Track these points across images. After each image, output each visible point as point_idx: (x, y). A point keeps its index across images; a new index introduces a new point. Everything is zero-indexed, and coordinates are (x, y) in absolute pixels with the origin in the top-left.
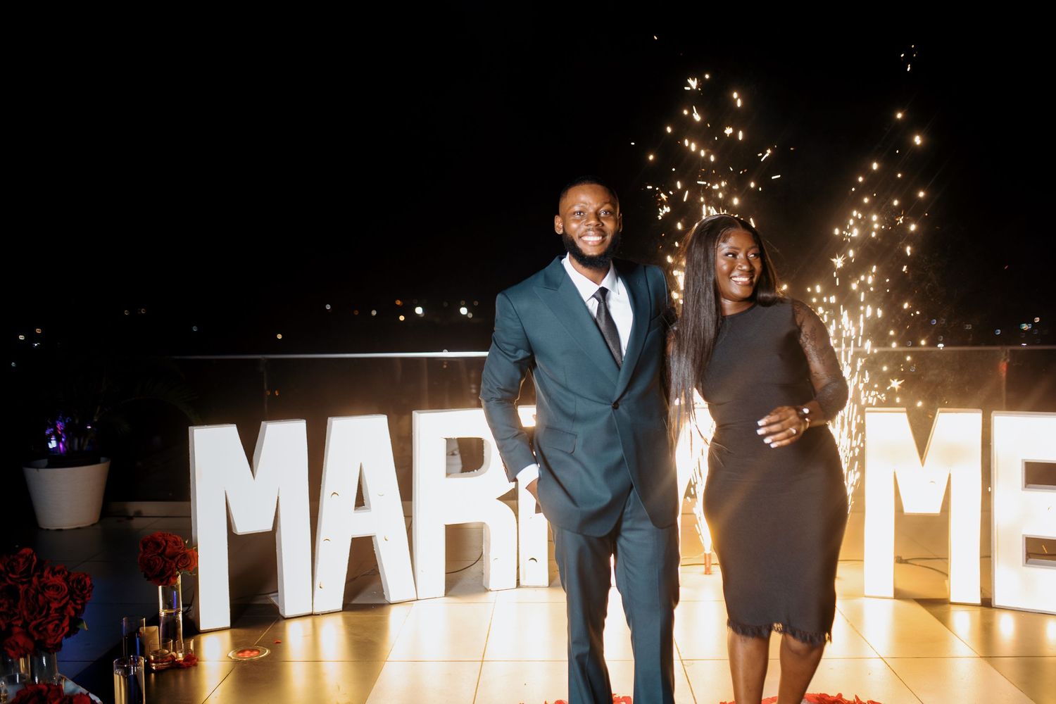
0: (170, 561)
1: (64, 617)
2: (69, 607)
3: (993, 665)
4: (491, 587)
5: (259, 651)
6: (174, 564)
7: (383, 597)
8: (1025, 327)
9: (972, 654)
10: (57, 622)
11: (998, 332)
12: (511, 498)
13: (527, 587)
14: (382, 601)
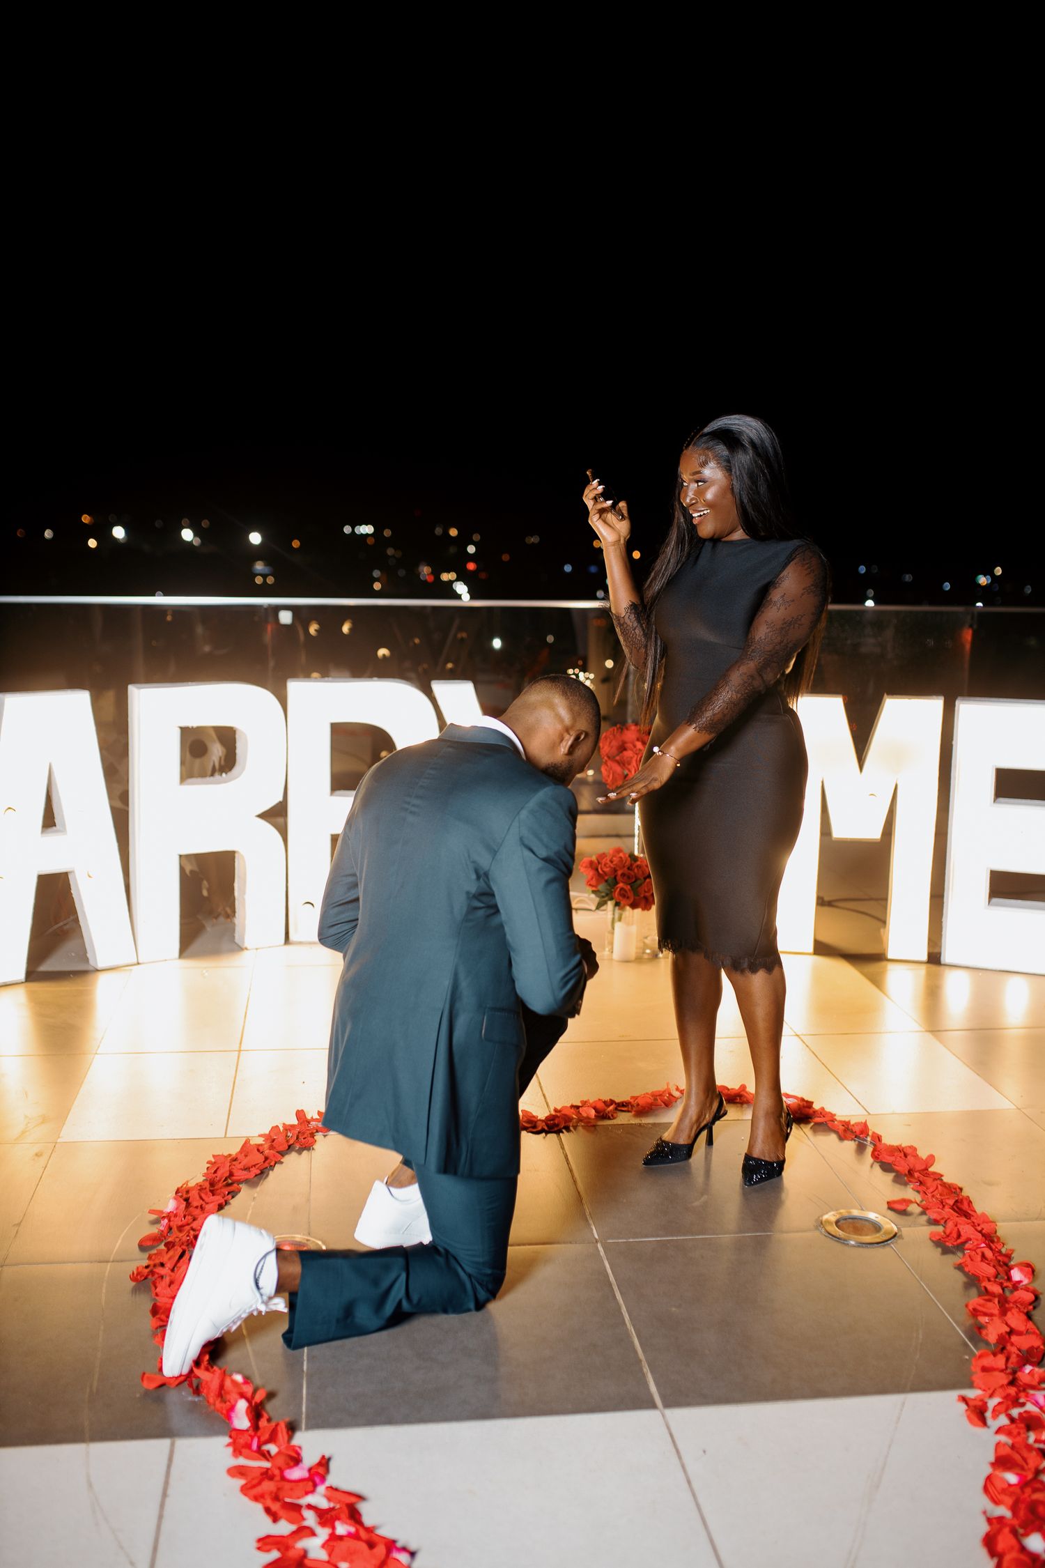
3: (941, 1042)
4: (247, 944)
7: (87, 960)
8: (983, 580)
9: (916, 1027)
11: (947, 586)
12: (277, 815)
13: (300, 943)
14: (84, 967)
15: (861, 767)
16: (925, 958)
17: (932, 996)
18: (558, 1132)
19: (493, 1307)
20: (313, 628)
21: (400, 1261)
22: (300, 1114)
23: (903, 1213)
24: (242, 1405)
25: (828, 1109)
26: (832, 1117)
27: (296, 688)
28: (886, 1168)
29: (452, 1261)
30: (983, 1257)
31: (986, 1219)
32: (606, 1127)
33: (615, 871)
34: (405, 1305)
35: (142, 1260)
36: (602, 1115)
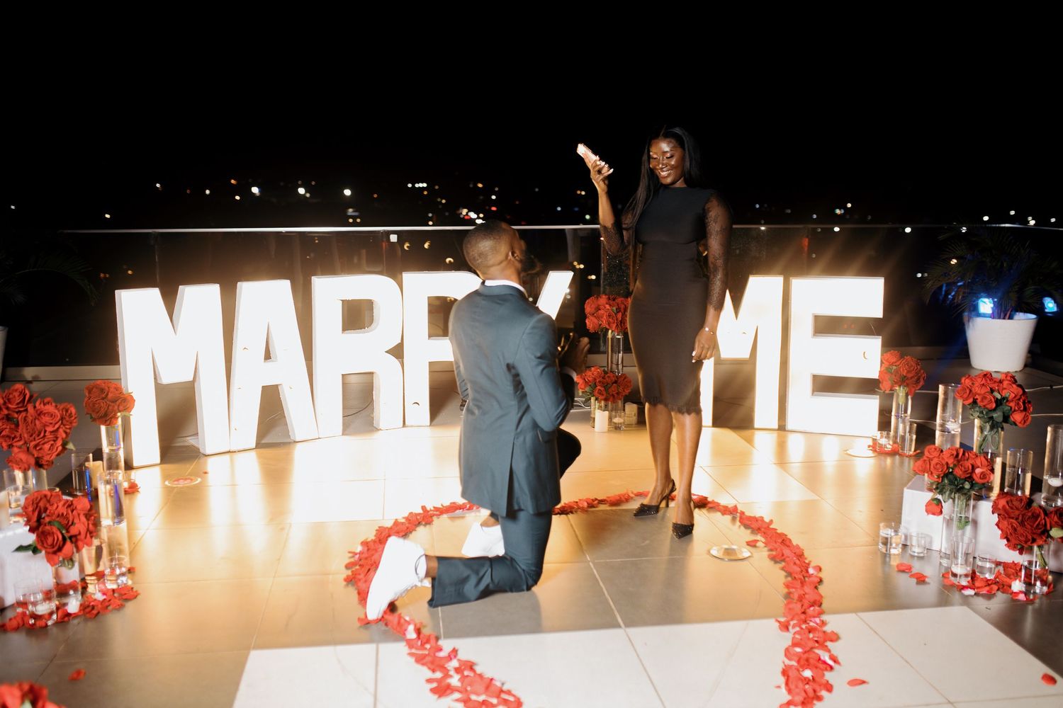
0: (112, 404)
1: (57, 438)
2: (61, 430)
3: (784, 470)
4: (381, 426)
5: (191, 480)
6: (116, 407)
7: (289, 437)
8: (839, 211)
10: (53, 442)
11: (815, 216)
12: (397, 352)
13: (412, 426)
14: (288, 440)
15: (737, 317)
16: (777, 427)
17: (781, 448)
18: (567, 514)
19: (535, 589)
20: (406, 246)
21: (488, 564)
22: (424, 508)
23: (755, 546)
24: (411, 628)
25: (716, 500)
26: (718, 504)
27: (408, 277)
28: (747, 527)
29: (514, 563)
30: (795, 563)
31: (798, 547)
32: (593, 512)
33: (595, 379)
34: (491, 586)
35: (349, 572)
36: (591, 505)
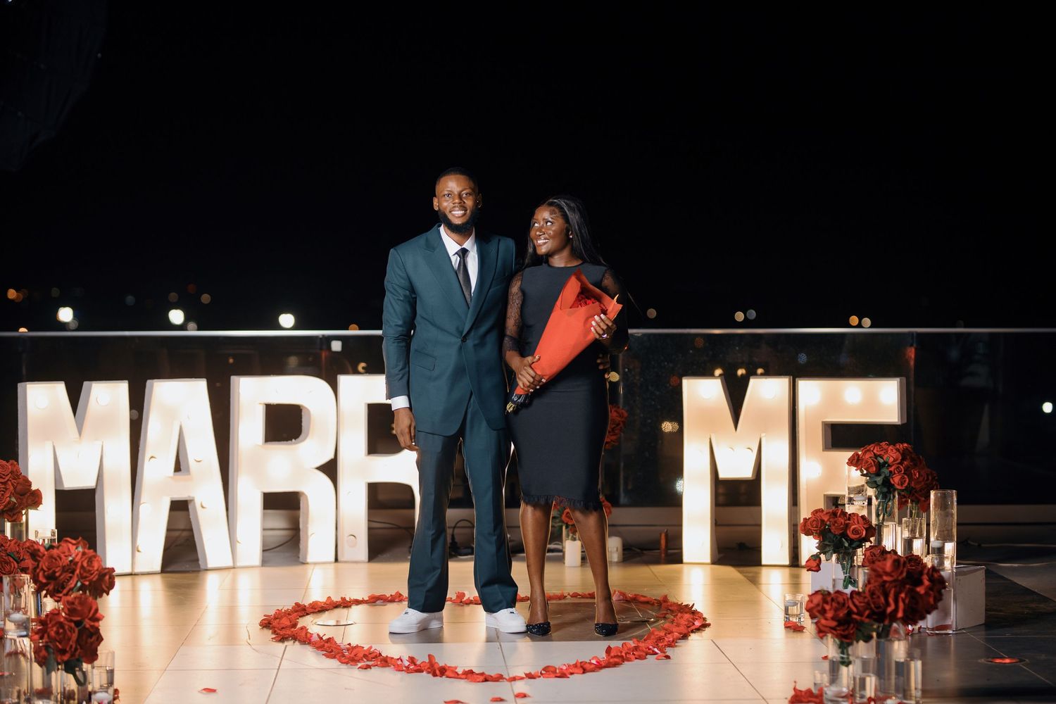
4: (309, 560)
12: (330, 469)
13: (346, 562)
14: (198, 569)
15: (736, 427)
27: (344, 380)
